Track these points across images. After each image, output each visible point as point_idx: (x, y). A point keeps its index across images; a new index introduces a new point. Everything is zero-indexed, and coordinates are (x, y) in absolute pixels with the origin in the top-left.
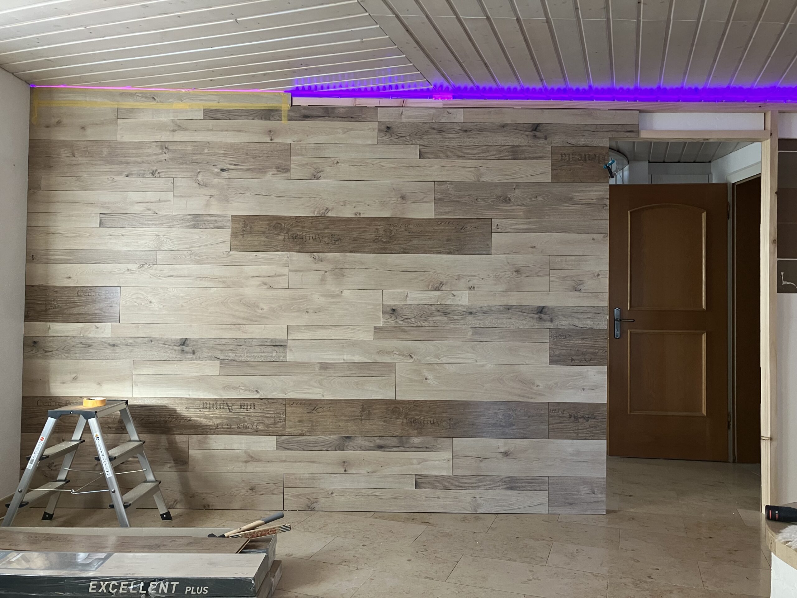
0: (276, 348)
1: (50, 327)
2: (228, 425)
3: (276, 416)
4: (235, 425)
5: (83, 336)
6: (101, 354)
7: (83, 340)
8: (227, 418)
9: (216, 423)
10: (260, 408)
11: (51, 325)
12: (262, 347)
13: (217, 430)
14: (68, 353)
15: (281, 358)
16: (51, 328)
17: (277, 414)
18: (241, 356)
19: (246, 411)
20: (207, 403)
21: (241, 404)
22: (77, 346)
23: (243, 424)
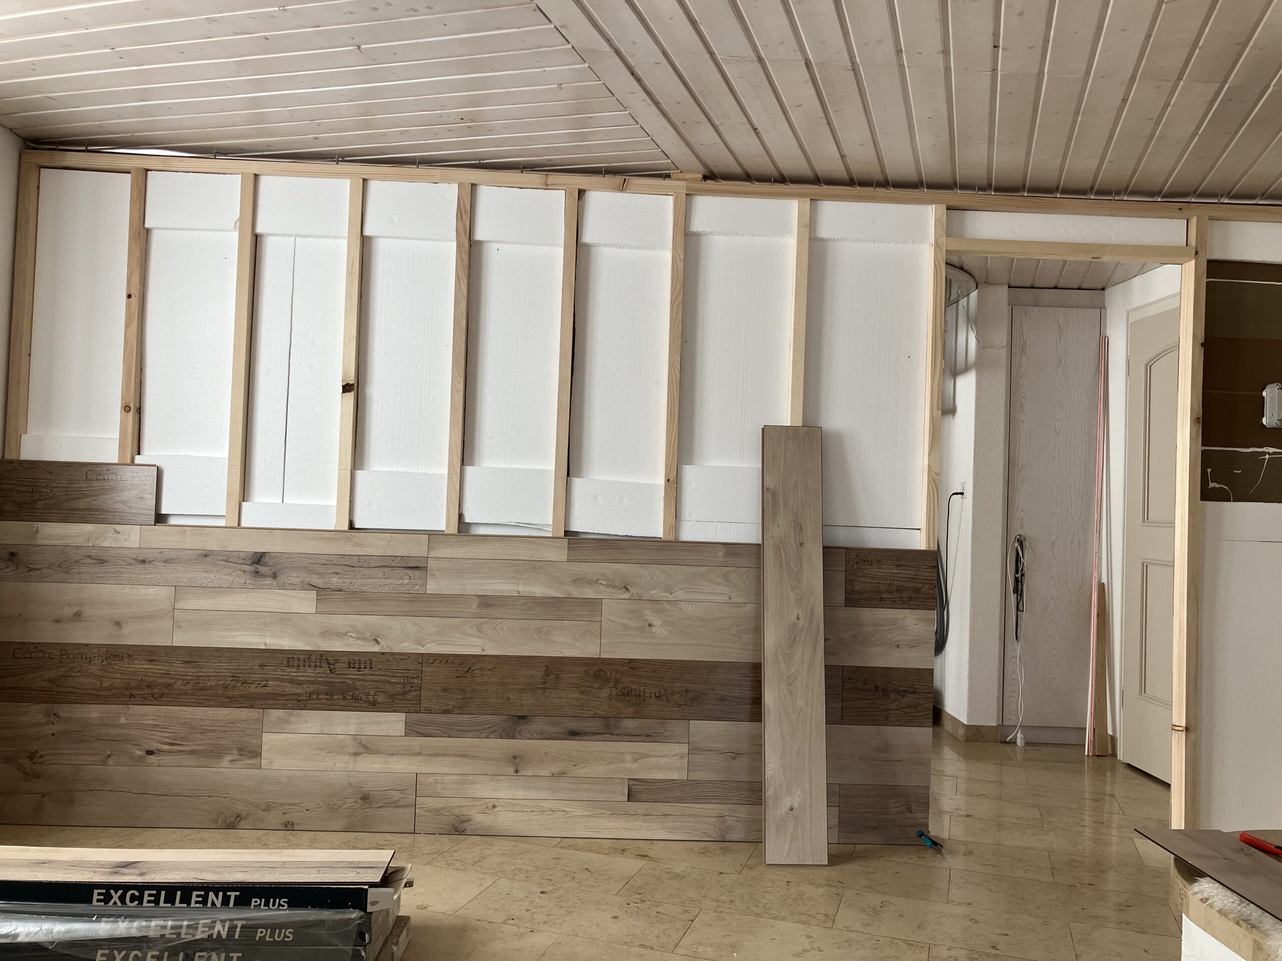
0: (410, 572)
1: (37, 530)
2: (327, 695)
3: (406, 681)
4: (339, 695)
5: (93, 546)
6: (123, 575)
7: (93, 553)
8: (326, 683)
9: (308, 691)
10: (381, 667)
11: (39, 526)
12: (386, 570)
13: (309, 701)
14: (68, 573)
15: (417, 587)
16: (40, 532)
17: (408, 677)
18: (351, 583)
19: (357, 673)
20: (294, 658)
21: (349, 660)
22: (83, 561)
23: (351, 693)
